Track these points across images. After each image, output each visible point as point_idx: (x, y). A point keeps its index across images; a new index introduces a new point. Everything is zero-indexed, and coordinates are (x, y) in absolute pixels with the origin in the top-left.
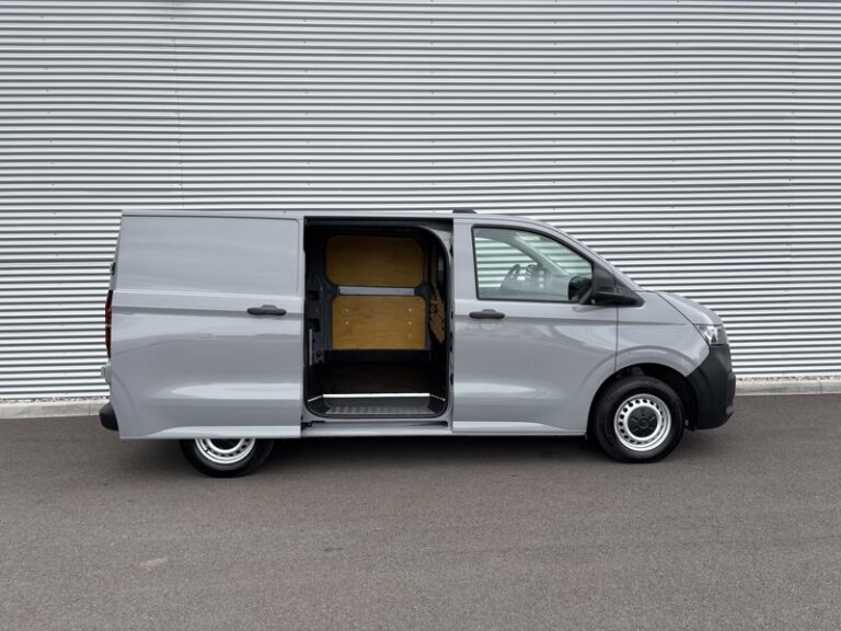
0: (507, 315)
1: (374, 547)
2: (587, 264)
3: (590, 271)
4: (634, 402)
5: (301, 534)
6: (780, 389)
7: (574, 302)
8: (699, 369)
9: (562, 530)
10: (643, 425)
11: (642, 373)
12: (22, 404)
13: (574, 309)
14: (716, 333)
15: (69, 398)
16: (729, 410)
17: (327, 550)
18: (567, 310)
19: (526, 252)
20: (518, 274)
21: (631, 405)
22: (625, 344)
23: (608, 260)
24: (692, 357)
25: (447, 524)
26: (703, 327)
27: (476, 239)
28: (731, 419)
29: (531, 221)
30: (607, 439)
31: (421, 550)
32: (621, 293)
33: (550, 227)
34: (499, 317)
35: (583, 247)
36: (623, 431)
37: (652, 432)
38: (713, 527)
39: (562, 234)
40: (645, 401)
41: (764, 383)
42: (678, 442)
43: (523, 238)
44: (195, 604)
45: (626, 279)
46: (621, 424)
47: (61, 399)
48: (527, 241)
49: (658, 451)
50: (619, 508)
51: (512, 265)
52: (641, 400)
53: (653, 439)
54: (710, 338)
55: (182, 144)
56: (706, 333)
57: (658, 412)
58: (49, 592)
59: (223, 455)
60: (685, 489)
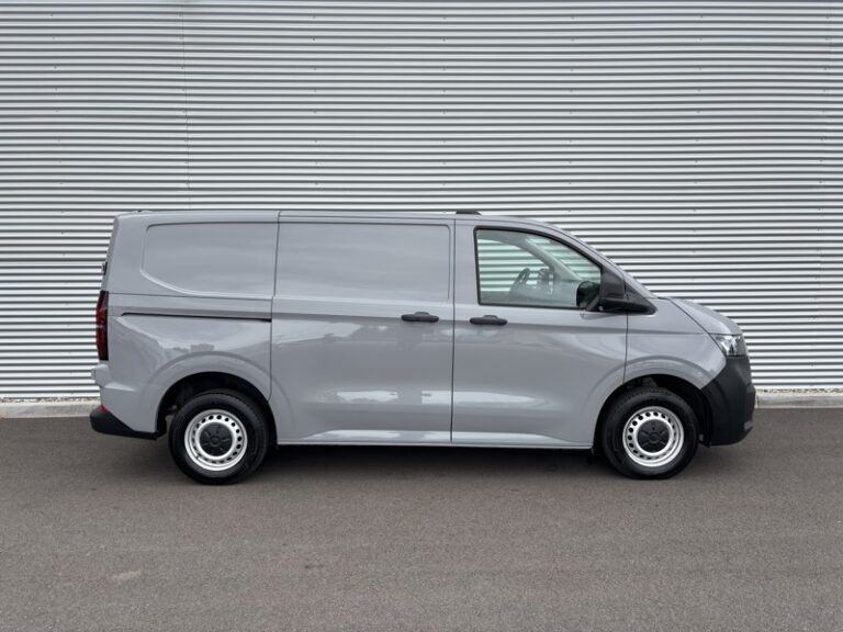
0: (509, 321)
1: (356, 565)
2: (596, 269)
3: (599, 275)
4: (644, 415)
5: (283, 548)
6: (807, 402)
7: (582, 309)
8: (714, 381)
9: (559, 552)
10: (654, 439)
11: (654, 384)
12: (27, 404)
13: (582, 316)
14: (734, 343)
15: (74, 398)
16: (747, 425)
17: (307, 567)
18: (575, 317)
19: (537, 255)
20: (527, 278)
21: (641, 418)
22: (634, 354)
23: (618, 264)
24: (708, 369)
25: (437, 542)
26: (718, 337)
27: (479, 241)
28: (750, 434)
29: (539, 223)
30: (615, 453)
31: (406, 569)
32: (632, 300)
33: (557, 230)
34: (501, 323)
35: (592, 250)
36: (632, 445)
37: (662, 447)
38: (723, 552)
39: (570, 237)
40: (656, 414)
41: (790, 395)
42: (691, 459)
43: (534, 241)
44: (160, 623)
45: (637, 285)
46: (630, 438)
47: (66, 399)
48: (538, 244)
49: (669, 468)
50: (623, 529)
51: (522, 269)
52: (652, 413)
53: (664, 454)
54: (727, 349)
55: (190, 143)
56: (723, 343)
57: (670, 425)
58: (14, 605)
59: (214, 462)
60: (696, 509)
